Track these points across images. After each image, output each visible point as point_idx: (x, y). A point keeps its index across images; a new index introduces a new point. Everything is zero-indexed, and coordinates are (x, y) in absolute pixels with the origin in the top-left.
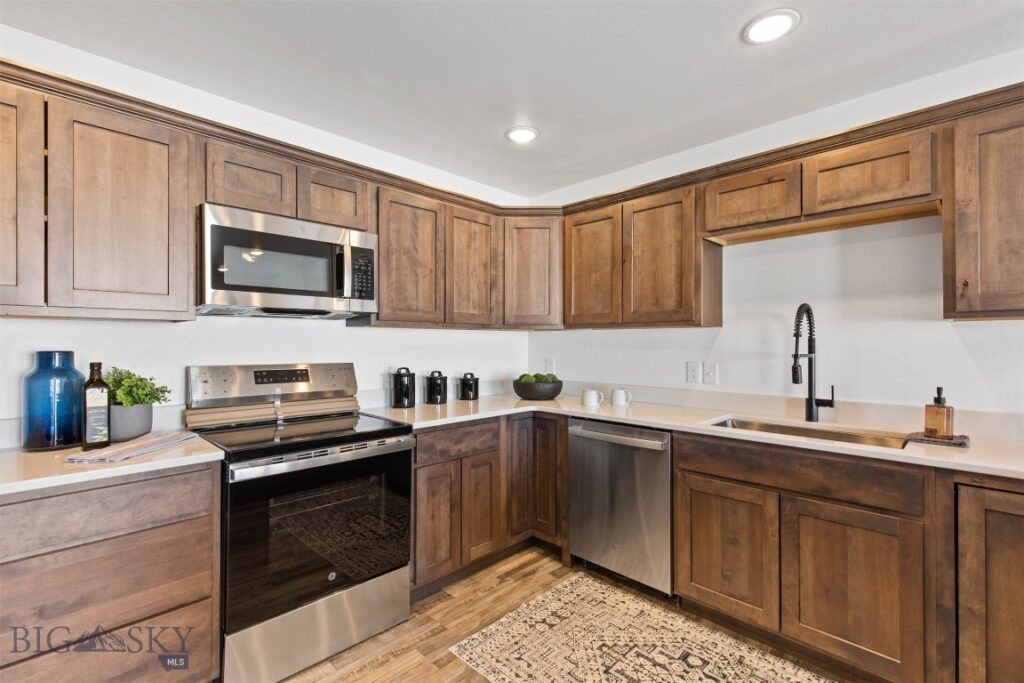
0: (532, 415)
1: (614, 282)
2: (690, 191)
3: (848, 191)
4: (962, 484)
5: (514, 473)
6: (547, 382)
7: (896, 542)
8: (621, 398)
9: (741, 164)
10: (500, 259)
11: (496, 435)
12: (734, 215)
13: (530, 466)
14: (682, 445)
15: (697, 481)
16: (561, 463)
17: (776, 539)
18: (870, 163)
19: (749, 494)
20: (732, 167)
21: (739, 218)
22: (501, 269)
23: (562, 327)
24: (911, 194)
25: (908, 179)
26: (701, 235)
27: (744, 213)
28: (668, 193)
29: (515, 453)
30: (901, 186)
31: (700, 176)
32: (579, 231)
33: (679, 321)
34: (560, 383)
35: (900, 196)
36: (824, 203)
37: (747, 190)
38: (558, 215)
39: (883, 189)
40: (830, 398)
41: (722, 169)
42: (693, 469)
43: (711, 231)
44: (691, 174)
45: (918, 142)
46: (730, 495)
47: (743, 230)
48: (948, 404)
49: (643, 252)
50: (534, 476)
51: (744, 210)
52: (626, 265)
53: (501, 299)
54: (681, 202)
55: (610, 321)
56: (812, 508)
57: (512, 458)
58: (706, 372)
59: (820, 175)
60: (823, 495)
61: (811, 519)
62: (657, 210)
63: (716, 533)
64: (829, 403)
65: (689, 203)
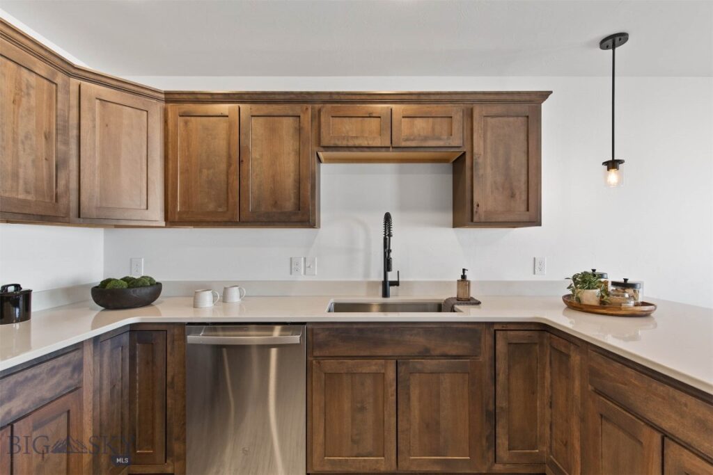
0: (128, 329)
1: (230, 181)
2: (307, 109)
3: (419, 135)
4: (498, 330)
5: (104, 408)
6: (144, 286)
7: (467, 376)
8: (235, 295)
9: (350, 97)
10: (74, 132)
11: (78, 367)
12: (344, 137)
13: (126, 391)
14: (317, 334)
15: (330, 366)
16: (173, 379)
17: (394, 398)
18: (431, 119)
19: (373, 366)
20: (342, 97)
21: (348, 140)
22: (74, 146)
23: (163, 224)
24: (453, 145)
25: (451, 135)
26: (316, 149)
27: (352, 137)
28: (287, 106)
29: (106, 382)
30: (448, 138)
31: (316, 97)
32: (186, 123)
33: (297, 222)
34: (159, 285)
35: (447, 145)
36: (407, 140)
37: (354, 119)
38: (158, 99)
39: (439, 139)
40: (396, 280)
41: (335, 97)
42: (327, 355)
43: (324, 147)
44: (308, 93)
45: (457, 112)
46: (360, 370)
47: (350, 151)
48: (468, 278)
49: (262, 156)
50: (131, 402)
51: (351, 134)
52: (244, 166)
53: (74, 185)
54: (299, 116)
55: (226, 219)
56: (419, 367)
57: (101, 389)
58: (307, 265)
59: (403, 119)
60: (425, 354)
61: (417, 374)
62: (276, 118)
63: (347, 406)
64: (396, 283)
65: (306, 118)
